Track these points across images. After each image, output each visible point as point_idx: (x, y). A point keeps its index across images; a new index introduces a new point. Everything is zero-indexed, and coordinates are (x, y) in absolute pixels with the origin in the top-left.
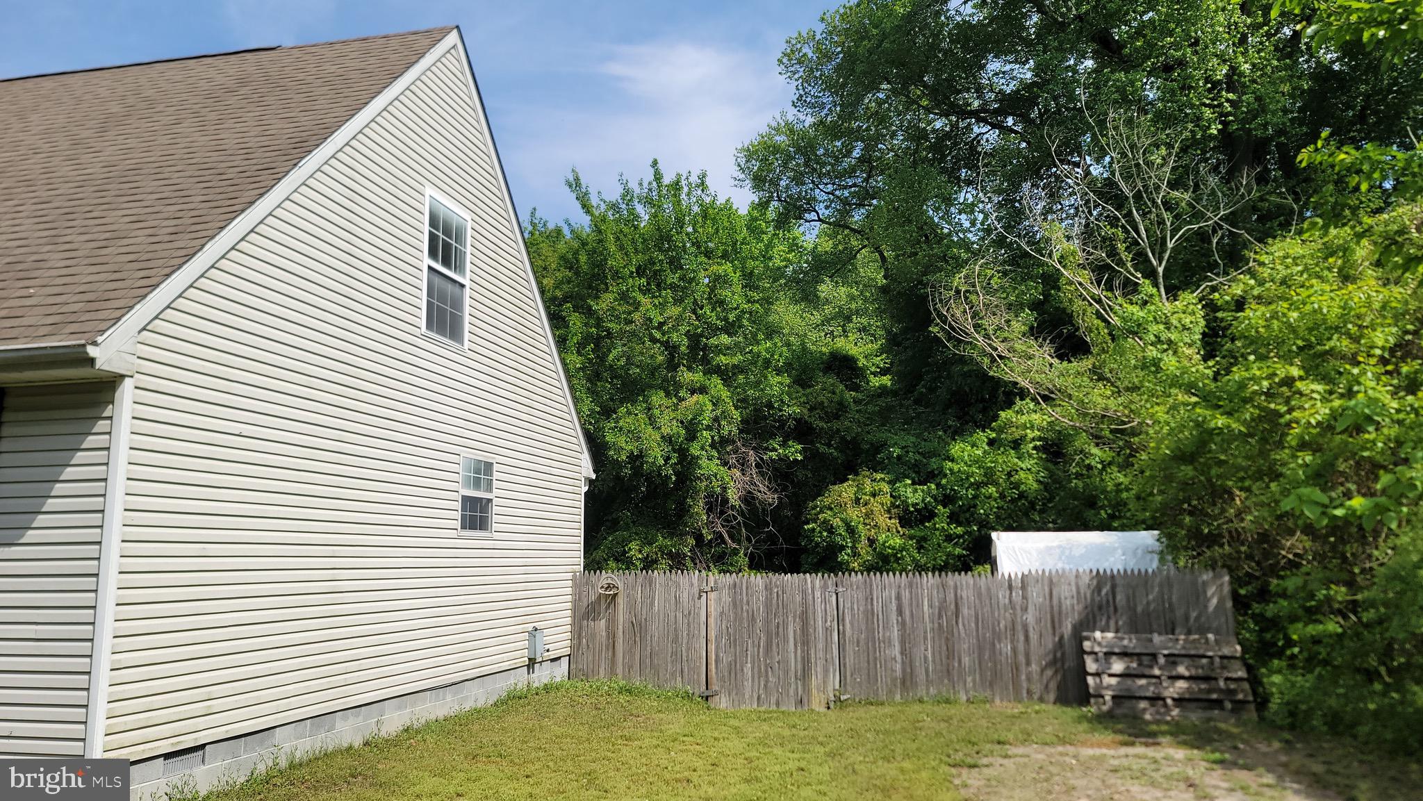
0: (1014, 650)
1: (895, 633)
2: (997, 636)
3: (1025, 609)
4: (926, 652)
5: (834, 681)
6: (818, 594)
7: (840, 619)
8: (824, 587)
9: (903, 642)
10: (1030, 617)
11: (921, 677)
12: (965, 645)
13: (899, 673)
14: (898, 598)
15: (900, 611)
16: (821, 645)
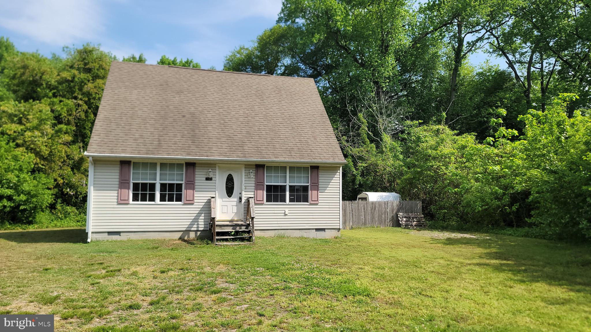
0: (385, 217)
1: (363, 213)
2: (382, 214)
3: (387, 208)
4: (369, 217)
5: (351, 224)
6: (348, 205)
7: (352, 211)
8: (349, 204)
9: (365, 215)
10: (388, 210)
11: (367, 222)
12: (376, 215)
13: (363, 222)
14: (364, 206)
15: (364, 209)
16: (348, 216)
